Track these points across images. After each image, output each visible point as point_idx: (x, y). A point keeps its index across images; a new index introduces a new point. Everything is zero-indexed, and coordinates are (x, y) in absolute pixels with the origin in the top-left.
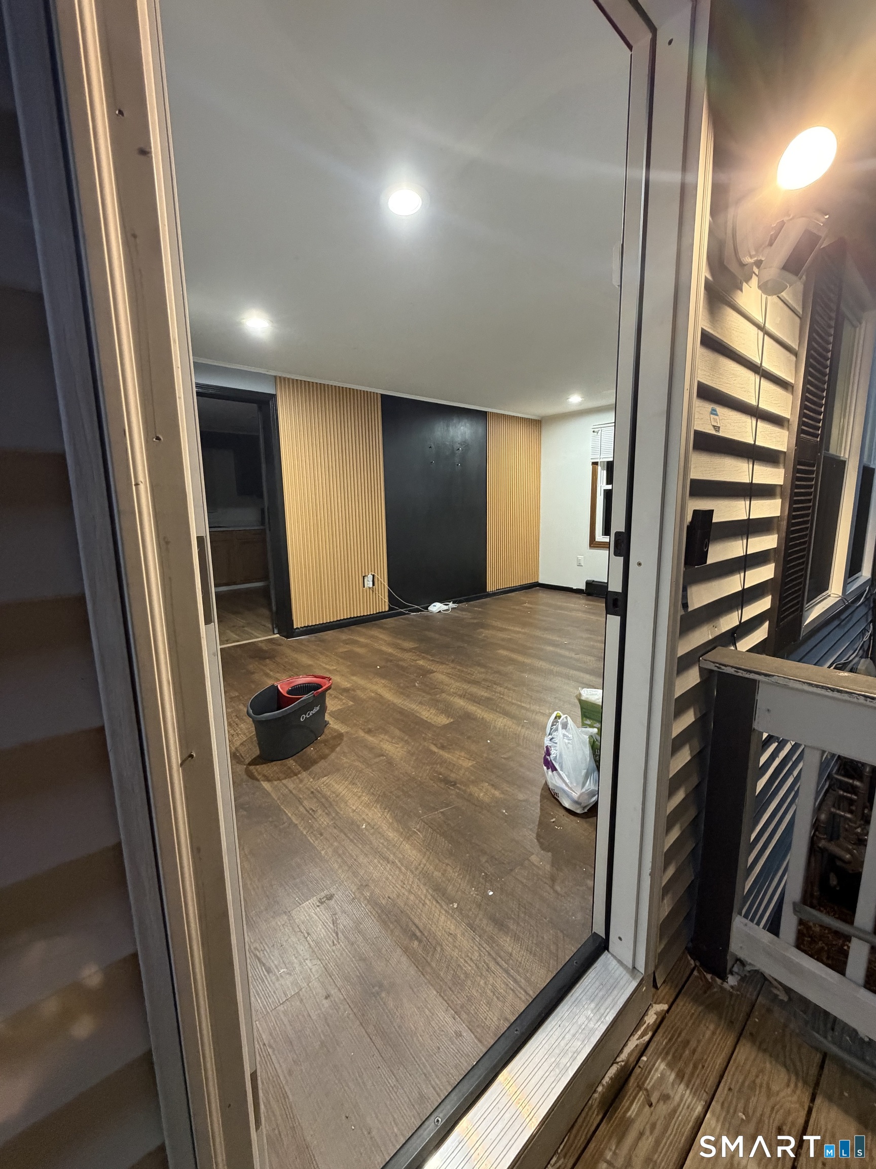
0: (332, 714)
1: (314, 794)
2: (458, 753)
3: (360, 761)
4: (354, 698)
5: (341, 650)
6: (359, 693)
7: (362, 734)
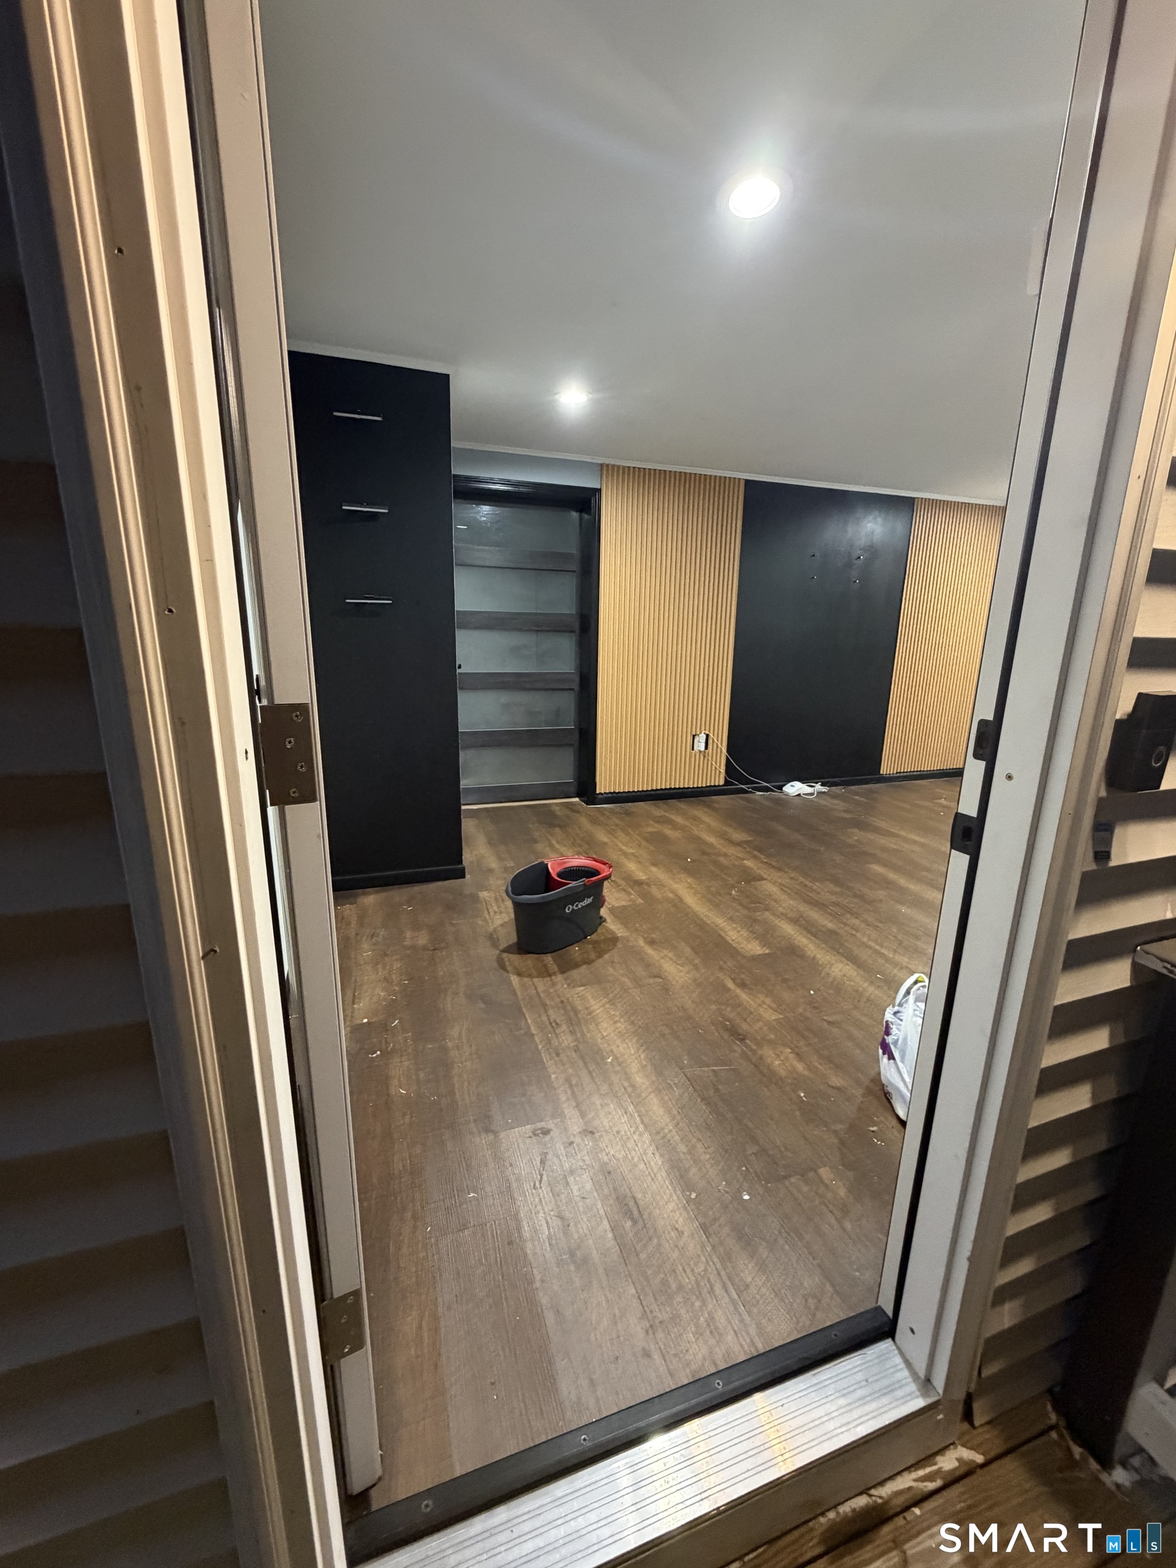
0: (612, 911)
1: (563, 1004)
2: (762, 997)
3: (629, 978)
4: (645, 895)
5: (650, 829)
6: (654, 890)
7: (641, 943)
